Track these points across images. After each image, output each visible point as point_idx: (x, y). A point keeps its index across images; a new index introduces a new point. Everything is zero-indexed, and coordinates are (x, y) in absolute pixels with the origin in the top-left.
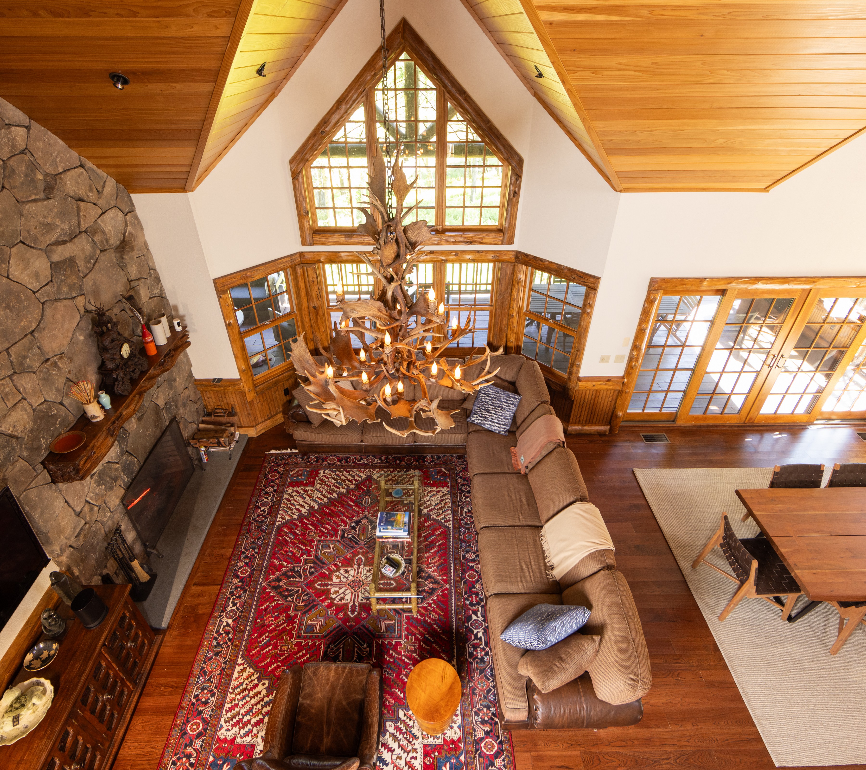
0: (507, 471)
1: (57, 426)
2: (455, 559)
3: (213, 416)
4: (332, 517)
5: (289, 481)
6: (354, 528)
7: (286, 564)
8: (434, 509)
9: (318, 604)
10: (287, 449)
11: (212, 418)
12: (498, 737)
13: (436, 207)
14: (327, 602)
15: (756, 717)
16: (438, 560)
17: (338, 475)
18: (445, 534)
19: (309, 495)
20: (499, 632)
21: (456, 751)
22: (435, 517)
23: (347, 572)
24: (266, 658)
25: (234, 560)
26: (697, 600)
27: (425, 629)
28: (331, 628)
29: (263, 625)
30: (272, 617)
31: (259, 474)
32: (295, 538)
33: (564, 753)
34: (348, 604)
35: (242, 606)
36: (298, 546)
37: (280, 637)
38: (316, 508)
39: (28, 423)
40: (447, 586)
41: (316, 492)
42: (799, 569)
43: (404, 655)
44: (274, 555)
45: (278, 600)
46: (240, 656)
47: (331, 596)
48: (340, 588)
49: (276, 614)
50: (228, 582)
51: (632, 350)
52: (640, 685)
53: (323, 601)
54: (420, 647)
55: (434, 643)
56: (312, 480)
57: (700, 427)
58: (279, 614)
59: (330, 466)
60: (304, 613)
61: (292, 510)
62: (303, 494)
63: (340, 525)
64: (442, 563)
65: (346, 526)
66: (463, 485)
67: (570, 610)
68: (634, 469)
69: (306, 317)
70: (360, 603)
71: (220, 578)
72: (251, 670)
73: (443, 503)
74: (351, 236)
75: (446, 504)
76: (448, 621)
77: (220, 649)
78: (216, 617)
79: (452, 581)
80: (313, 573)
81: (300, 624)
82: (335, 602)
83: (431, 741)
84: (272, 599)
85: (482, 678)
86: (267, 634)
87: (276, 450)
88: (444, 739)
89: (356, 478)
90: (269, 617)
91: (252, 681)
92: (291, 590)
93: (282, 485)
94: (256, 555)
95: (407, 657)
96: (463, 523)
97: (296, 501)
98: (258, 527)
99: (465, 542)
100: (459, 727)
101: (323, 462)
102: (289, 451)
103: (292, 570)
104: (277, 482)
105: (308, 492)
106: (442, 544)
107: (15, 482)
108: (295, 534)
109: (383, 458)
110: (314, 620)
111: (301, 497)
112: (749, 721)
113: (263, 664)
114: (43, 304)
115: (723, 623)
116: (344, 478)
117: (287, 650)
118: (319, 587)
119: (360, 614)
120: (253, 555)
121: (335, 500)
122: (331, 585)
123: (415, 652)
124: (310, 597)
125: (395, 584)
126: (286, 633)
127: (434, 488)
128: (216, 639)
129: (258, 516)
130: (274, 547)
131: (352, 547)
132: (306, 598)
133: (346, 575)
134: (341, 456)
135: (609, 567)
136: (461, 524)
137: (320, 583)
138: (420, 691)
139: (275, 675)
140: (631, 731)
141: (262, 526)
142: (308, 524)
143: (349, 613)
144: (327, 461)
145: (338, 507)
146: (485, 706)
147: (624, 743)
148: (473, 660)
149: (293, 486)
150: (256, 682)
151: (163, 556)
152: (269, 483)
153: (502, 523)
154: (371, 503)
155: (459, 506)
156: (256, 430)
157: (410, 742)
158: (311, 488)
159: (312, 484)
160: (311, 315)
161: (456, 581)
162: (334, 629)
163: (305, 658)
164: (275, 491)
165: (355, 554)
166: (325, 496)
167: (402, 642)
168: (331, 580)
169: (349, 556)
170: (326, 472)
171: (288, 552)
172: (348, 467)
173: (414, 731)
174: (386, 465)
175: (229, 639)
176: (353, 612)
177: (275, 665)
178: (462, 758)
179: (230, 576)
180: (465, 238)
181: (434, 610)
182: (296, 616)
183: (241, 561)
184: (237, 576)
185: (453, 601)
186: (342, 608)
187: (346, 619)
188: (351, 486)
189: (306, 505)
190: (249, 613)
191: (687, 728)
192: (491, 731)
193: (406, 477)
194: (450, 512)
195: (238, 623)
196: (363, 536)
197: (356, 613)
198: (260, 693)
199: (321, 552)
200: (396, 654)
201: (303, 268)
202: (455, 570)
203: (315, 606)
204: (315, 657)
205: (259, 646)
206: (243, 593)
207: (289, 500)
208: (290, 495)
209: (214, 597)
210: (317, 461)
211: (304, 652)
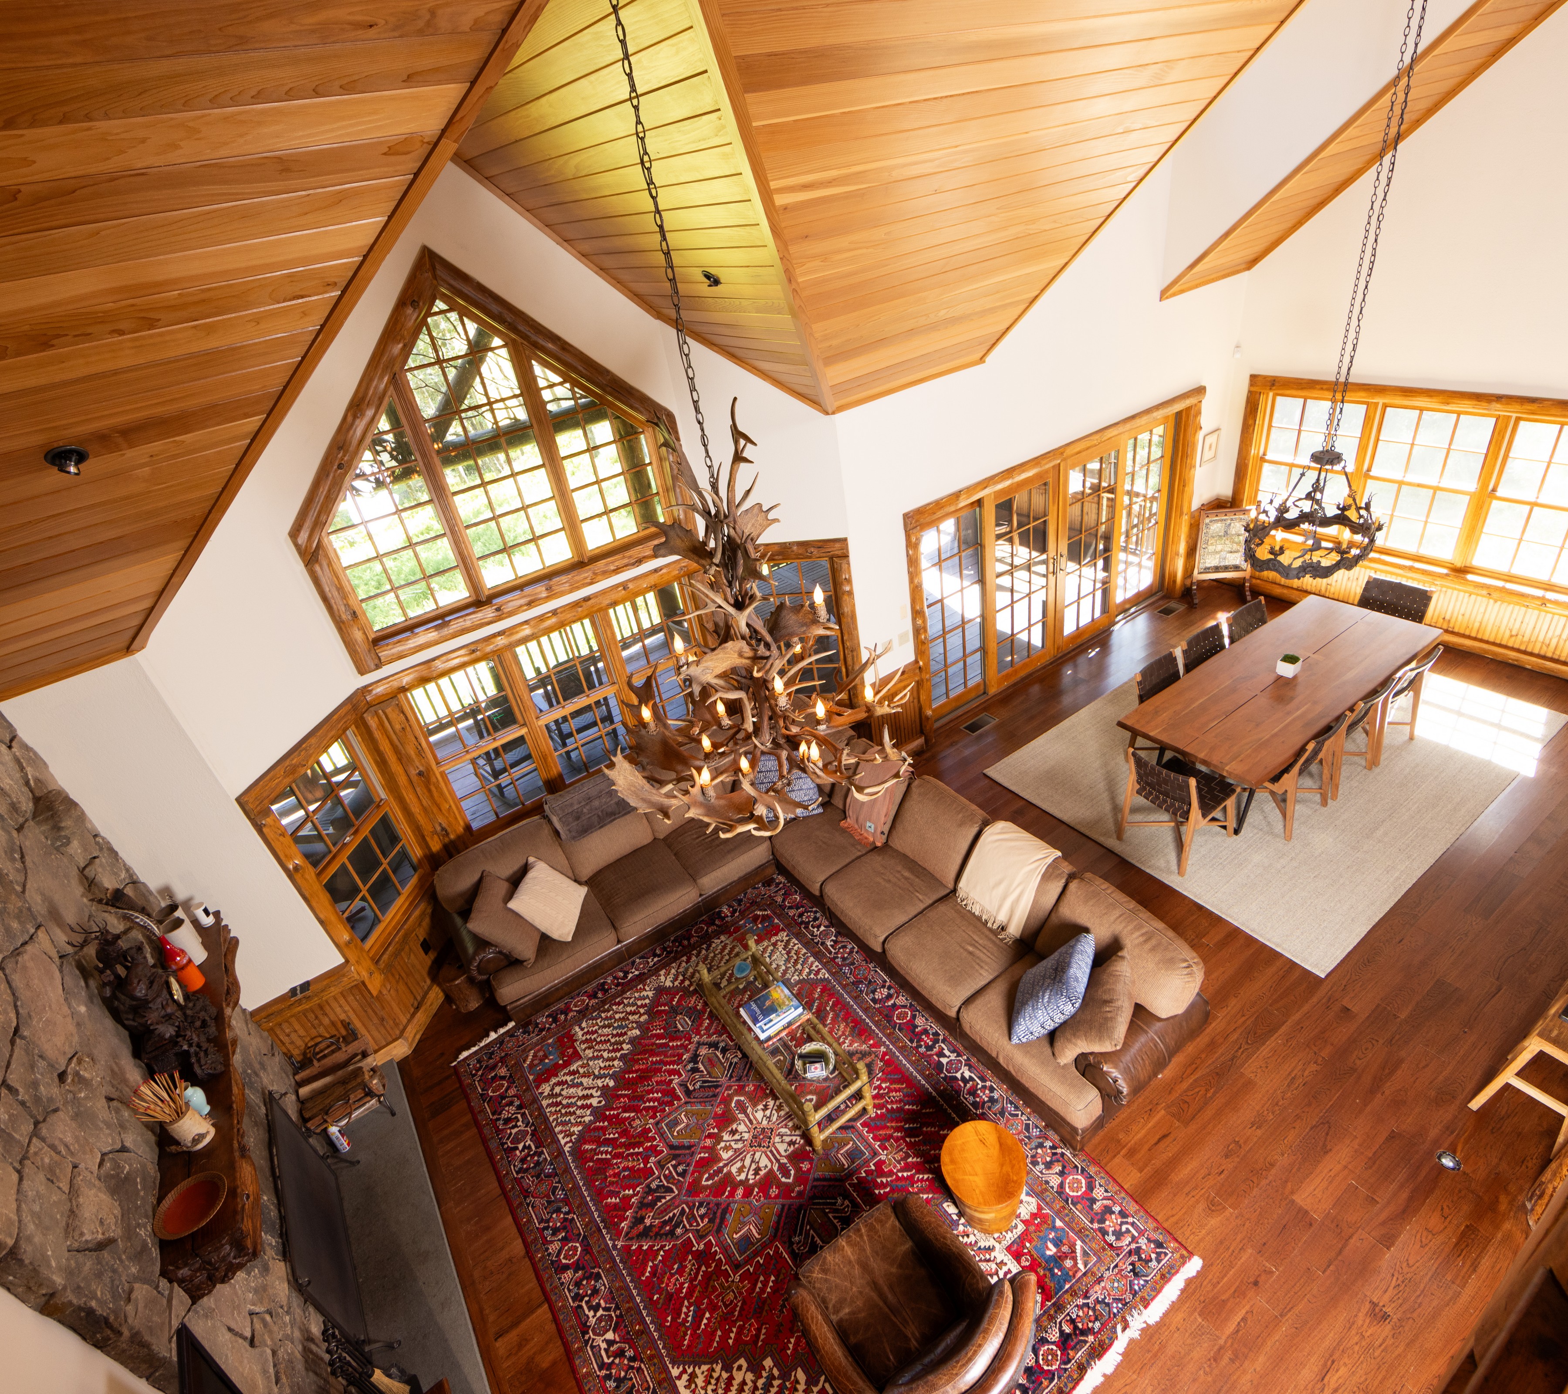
0: (859, 854)
1: (142, 1193)
2: (866, 1010)
3: (315, 1062)
4: (650, 1078)
5: (531, 1077)
6: (695, 1070)
7: (631, 1192)
8: (787, 969)
9: (729, 1205)
10: (488, 1036)
11: (317, 1066)
12: (1076, 1167)
13: (567, 527)
14: (740, 1192)
15: (1277, 945)
16: (846, 1026)
17: (607, 1018)
18: (827, 990)
19: (584, 1076)
20: (1004, 1040)
21: (1045, 1222)
22: (796, 977)
23: (733, 1132)
24: (714, 1333)
25: (537, 1251)
26: (1148, 871)
27: (898, 1120)
28: (775, 1218)
29: (670, 1296)
30: (672, 1275)
31: (469, 1102)
32: (615, 1147)
33: (1150, 1125)
34: (771, 1170)
35: (611, 1298)
36: (628, 1155)
37: (710, 1289)
38: (612, 1083)
39: (114, 1205)
40: (883, 1049)
41: (591, 1063)
42: (1227, 765)
43: (898, 1171)
44: (599, 1195)
45: (663, 1247)
46: (670, 1366)
47: (738, 1178)
48: (743, 1160)
49: (676, 1266)
50: (556, 1287)
51: (914, 619)
52: (1195, 968)
53: (732, 1194)
54: (910, 1146)
55: (921, 1127)
56: (570, 1051)
57: (1015, 685)
58: (681, 1263)
59: (584, 1013)
60: (719, 1231)
61: (574, 1113)
62: (572, 1080)
63: (671, 1081)
64: (854, 1027)
65: (680, 1075)
66: (801, 915)
67: (1073, 947)
68: (985, 771)
69: (409, 797)
70: (787, 1157)
71: (537, 1293)
72: (705, 1368)
73: (793, 953)
74: (446, 624)
75: (797, 953)
76: (917, 1089)
77: (629, 1384)
78: (580, 1349)
79: (884, 1039)
80: (685, 1171)
81: (725, 1249)
82: (751, 1182)
83: (1010, 1237)
84: (651, 1253)
85: (1008, 1120)
86: (686, 1303)
87: (468, 1048)
88: (1023, 1222)
89: (639, 1003)
90: (669, 1279)
91: (718, 1379)
92: (671, 1219)
93: (525, 1091)
94: (570, 1216)
95: (902, 1170)
96: (839, 961)
97: (570, 1097)
98: (538, 1176)
99: (861, 982)
100: (1028, 1194)
101: (566, 1015)
102: (493, 1036)
103: (649, 1191)
104: (511, 1092)
105: (578, 1072)
106: (835, 1005)
107: (150, 1329)
108: (608, 1142)
109: (658, 952)
110: (740, 1229)
111: (573, 1086)
112: (1273, 956)
113: (715, 1344)
115: (1186, 877)
116: (622, 1015)
117: (736, 1297)
118: (710, 1182)
119: (798, 1170)
120: (565, 1219)
121: (632, 1053)
122: (726, 1165)
123: (908, 1156)
124: (708, 1204)
125: (814, 1097)
126: (714, 1277)
127: (765, 943)
128: (608, 1377)
129: (523, 1160)
130: (590, 1184)
131: (715, 1096)
132: (703, 1211)
133: (737, 1137)
134: (589, 988)
135: (1071, 877)
136: (837, 964)
137: (706, 1176)
138: (971, 1178)
139: (746, 1343)
140: (1190, 1049)
141: (542, 1170)
142: (618, 1114)
143: (783, 1180)
144: (571, 1010)
145: (647, 1059)
146: (1036, 1148)
147: (1194, 1066)
148: (983, 1108)
149: (547, 1080)
150: (725, 1375)
151: (400, 1343)
152: (497, 1104)
153: (904, 919)
154: (693, 1022)
155: (817, 943)
156: (406, 1039)
157: (989, 1260)
158: (580, 1063)
159: (577, 1056)
160: (418, 789)
161: (888, 1036)
162: (779, 1216)
163: (771, 1284)
164: (519, 1107)
165: (726, 1101)
166: (613, 1059)
167: (883, 1158)
168: (721, 1159)
169: (719, 1111)
170: (584, 1025)
171: (619, 1173)
172: (615, 996)
173: (982, 1244)
174: (670, 958)
175: (632, 1359)
176: (786, 1174)
177: (734, 1330)
178: (1059, 1223)
179: (551, 1277)
180: (630, 557)
181: (890, 1090)
182: (709, 1245)
183: (552, 1242)
184: (566, 1267)
185: (904, 1062)
186: (768, 1181)
187: (786, 1190)
188: (642, 1019)
189: (593, 1092)
190: (632, 1298)
191: (1234, 1005)
192: (1064, 1167)
193: (715, 956)
194: (812, 959)
195: (626, 1326)
196: (717, 1071)
197: (792, 1172)
198: (744, 1383)
199: (672, 1135)
200: (887, 1177)
201: (376, 713)
202: (876, 1024)
203: (727, 1210)
204: (783, 1271)
205: (687, 1329)
206: (596, 1281)
207: (557, 1104)
208: (551, 1096)
209: (551, 1327)
210: (555, 1020)
211: (762, 1278)
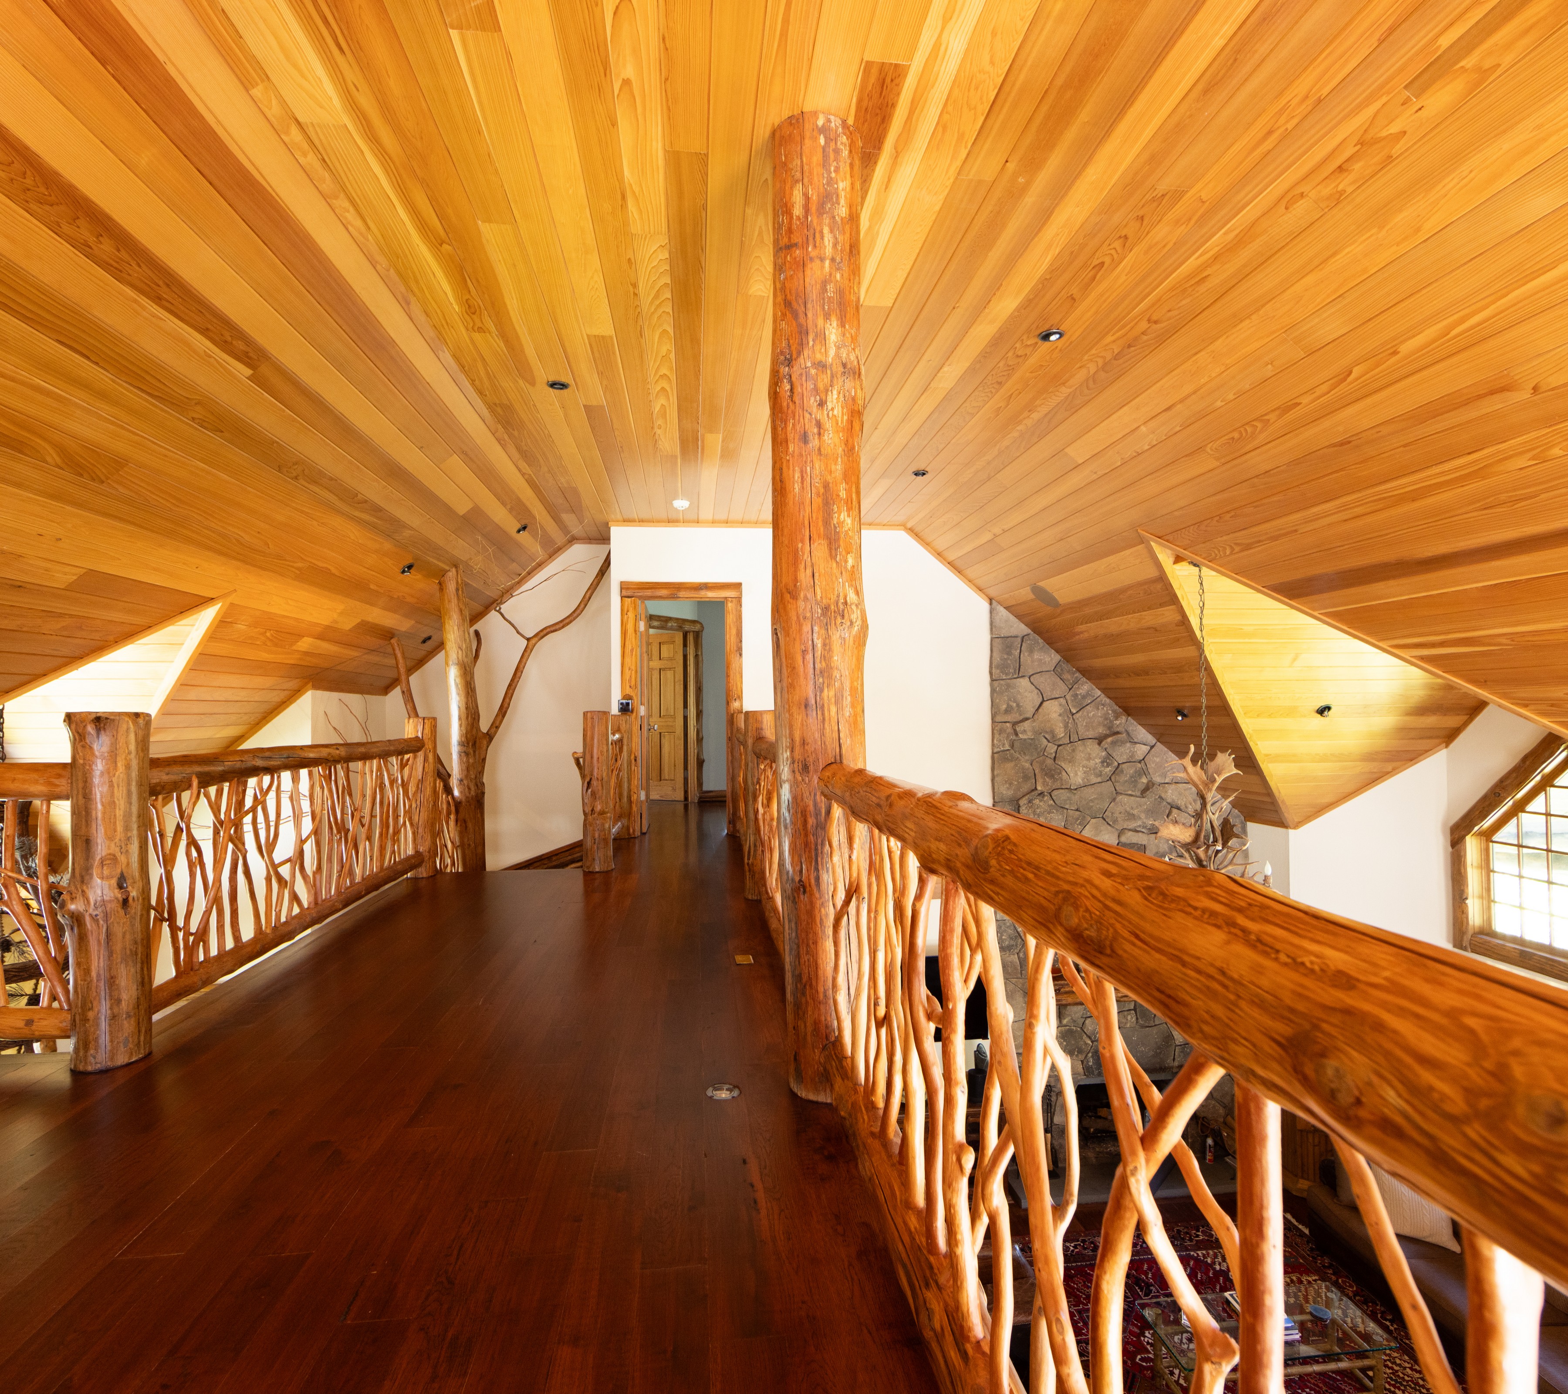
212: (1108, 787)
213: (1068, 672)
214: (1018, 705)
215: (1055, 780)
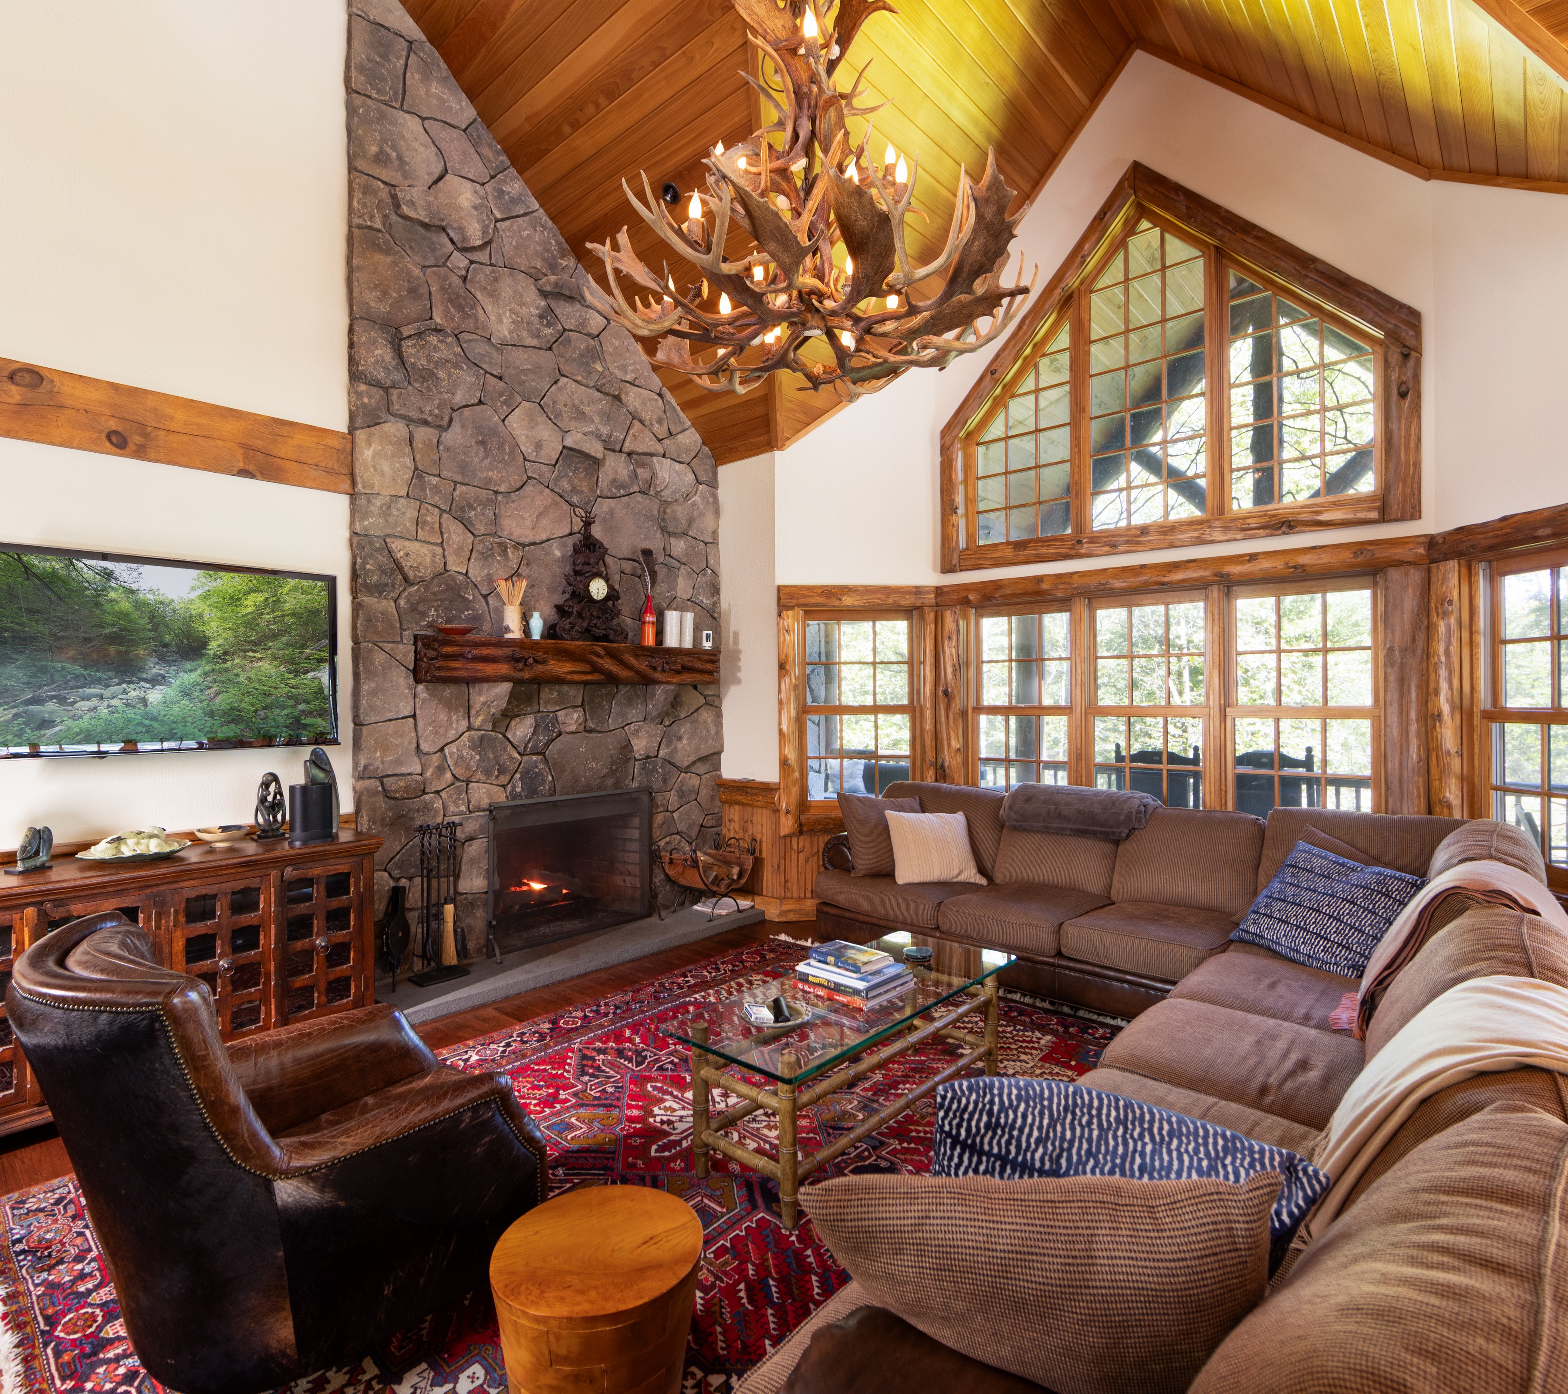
1: (463, 616)
7: (638, 1041)
9: (617, 1107)
14: (635, 1113)
27: (783, 1268)
31: (733, 950)
34: (669, 1134)
35: (513, 1052)
39: (426, 568)
45: (568, 1071)
47: (655, 1109)
49: (541, 1083)
50: (534, 1022)
53: (632, 1107)
58: (544, 1086)
60: (582, 1105)
78: (467, 1045)
80: (665, 1069)
81: (556, 1114)
82: (651, 1120)
84: (561, 1065)
92: (602, 1071)
94: (611, 1015)
98: (656, 992)
103: (638, 1052)
104: (749, 964)
110: (582, 1121)
114: (529, 478)
118: (650, 1089)
119: (673, 1159)
120: (607, 1013)
122: (674, 1096)
124: (620, 1092)
129: (673, 983)
132: (611, 1090)
137: (659, 1085)
143: (654, 1147)
160: (938, 708)
168: (682, 1092)
176: (662, 1149)
182: (564, 1101)
183: (583, 1012)
184: (554, 1023)
187: (637, 1152)
190: (511, 1063)
197: (667, 1154)
203: (610, 1106)
206: (536, 1041)
212: (546, 359)
213: (490, 146)
214: (400, 158)
215: (465, 316)
